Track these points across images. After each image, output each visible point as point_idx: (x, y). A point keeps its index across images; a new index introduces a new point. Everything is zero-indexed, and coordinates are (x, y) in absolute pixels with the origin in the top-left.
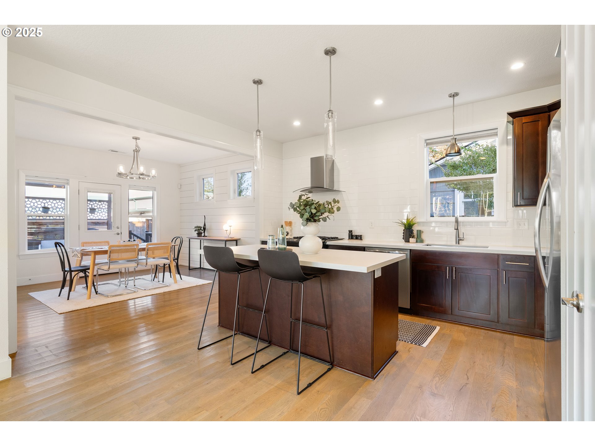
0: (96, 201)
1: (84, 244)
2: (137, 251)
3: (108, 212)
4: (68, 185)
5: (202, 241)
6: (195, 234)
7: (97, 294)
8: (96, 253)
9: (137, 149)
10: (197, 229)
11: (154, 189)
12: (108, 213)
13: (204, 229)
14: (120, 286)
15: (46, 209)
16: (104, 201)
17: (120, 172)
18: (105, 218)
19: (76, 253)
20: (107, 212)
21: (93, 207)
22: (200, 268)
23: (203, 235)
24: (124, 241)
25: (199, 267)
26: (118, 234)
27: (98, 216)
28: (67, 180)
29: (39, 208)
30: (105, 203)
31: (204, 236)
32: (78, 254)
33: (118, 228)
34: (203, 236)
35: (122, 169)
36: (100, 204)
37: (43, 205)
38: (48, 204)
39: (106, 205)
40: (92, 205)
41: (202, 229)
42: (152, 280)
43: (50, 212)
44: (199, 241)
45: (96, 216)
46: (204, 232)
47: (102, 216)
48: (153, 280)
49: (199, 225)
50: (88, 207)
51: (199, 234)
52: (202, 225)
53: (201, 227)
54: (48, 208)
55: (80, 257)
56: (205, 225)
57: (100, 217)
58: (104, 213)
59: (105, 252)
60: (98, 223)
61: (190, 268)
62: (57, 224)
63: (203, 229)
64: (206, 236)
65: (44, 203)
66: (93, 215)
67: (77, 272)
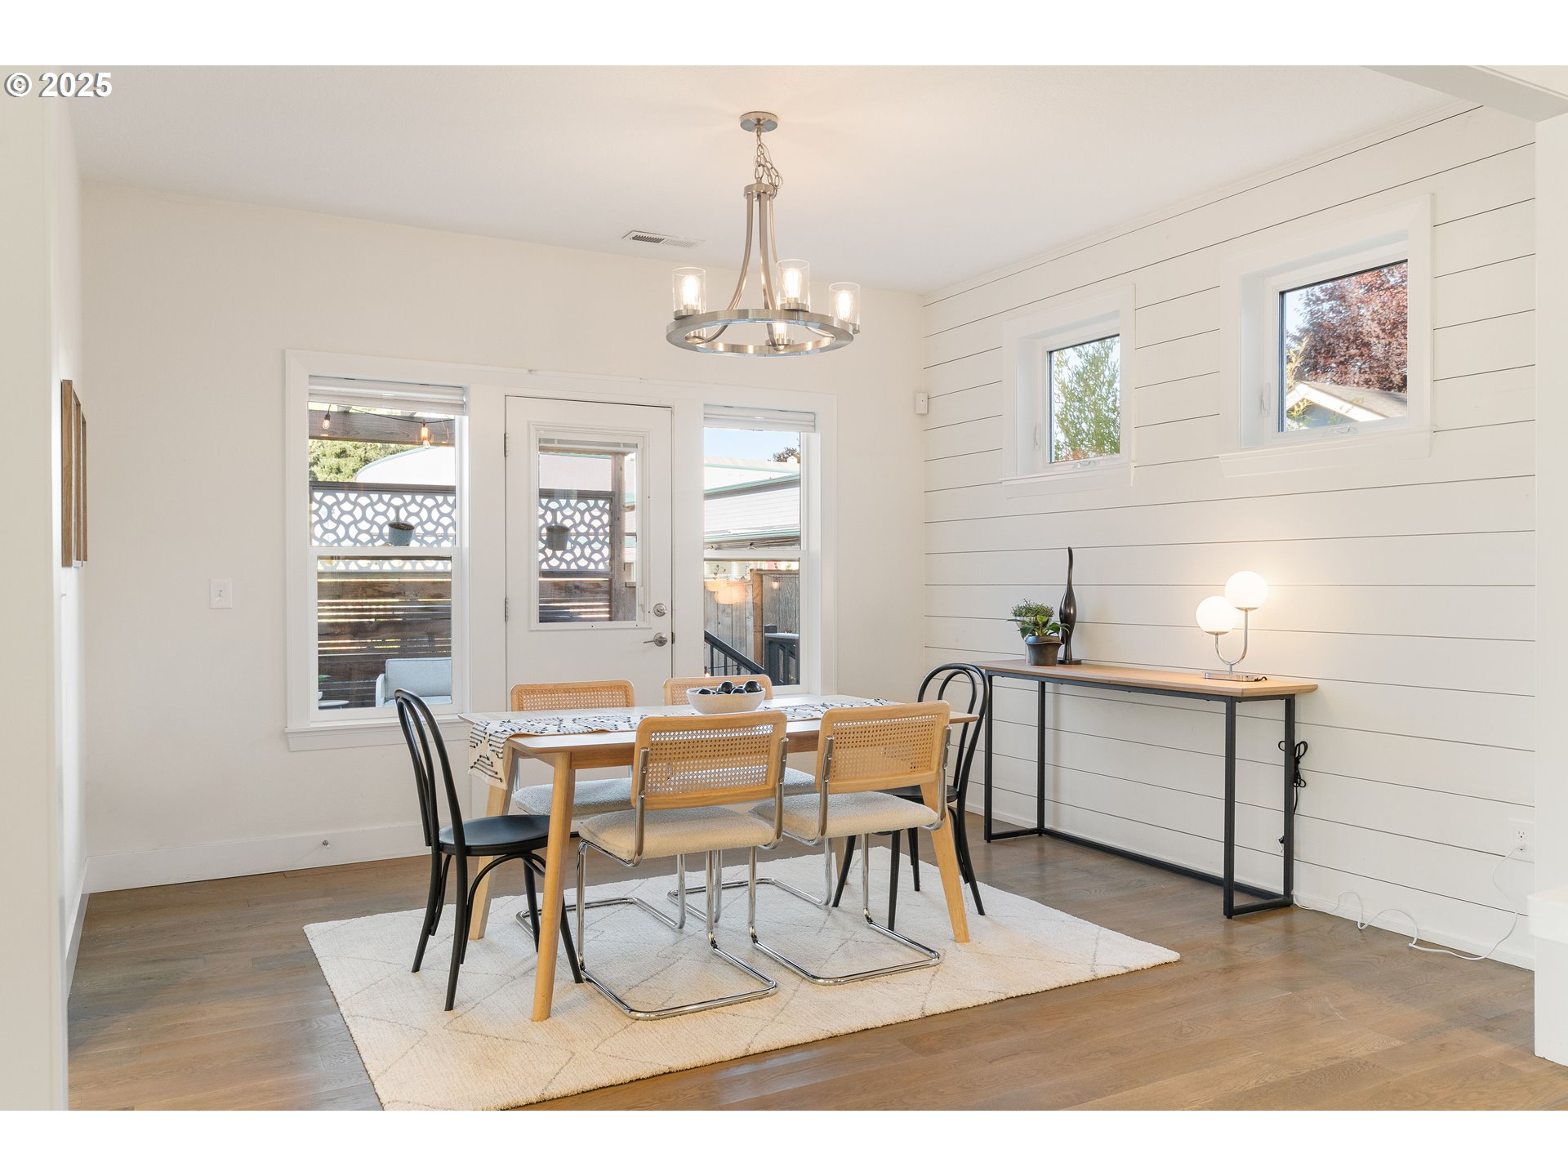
0: (567, 494)
1: (524, 697)
2: (775, 751)
3: (610, 543)
4: (464, 414)
5: (1049, 686)
6: (1015, 649)
7: (578, 980)
8: (577, 758)
9: (765, 181)
10: (1027, 619)
11: (808, 421)
12: (612, 545)
13: (1068, 620)
14: (681, 927)
15: (401, 531)
16: (596, 495)
17: (685, 307)
18: (601, 567)
19: (484, 749)
20: (608, 540)
21: (559, 521)
22: (1041, 831)
23: (1061, 654)
24: (703, 692)
25: (1033, 823)
26: (660, 642)
27: (575, 560)
28: (459, 391)
29: (381, 527)
30: (601, 503)
31: (1067, 661)
32: (493, 758)
33: (660, 613)
34: (1062, 662)
35: (691, 293)
36: (582, 506)
37: (392, 515)
38: (411, 511)
39: (602, 510)
40: (554, 512)
41: (1056, 619)
42: (827, 903)
43: (413, 544)
44: (1035, 685)
45: (569, 557)
46: (1066, 639)
47: (590, 560)
48: (836, 904)
49: (1038, 600)
50: (541, 522)
51: (1043, 651)
52: (1055, 603)
53: (1048, 613)
54: (409, 528)
55: (501, 775)
56: (1069, 598)
57: (583, 563)
58: (596, 546)
59: (620, 755)
60: (577, 587)
61: (994, 832)
62: (436, 592)
63: (1062, 622)
64: (1078, 663)
65: (397, 509)
66: (559, 553)
67: (489, 859)
